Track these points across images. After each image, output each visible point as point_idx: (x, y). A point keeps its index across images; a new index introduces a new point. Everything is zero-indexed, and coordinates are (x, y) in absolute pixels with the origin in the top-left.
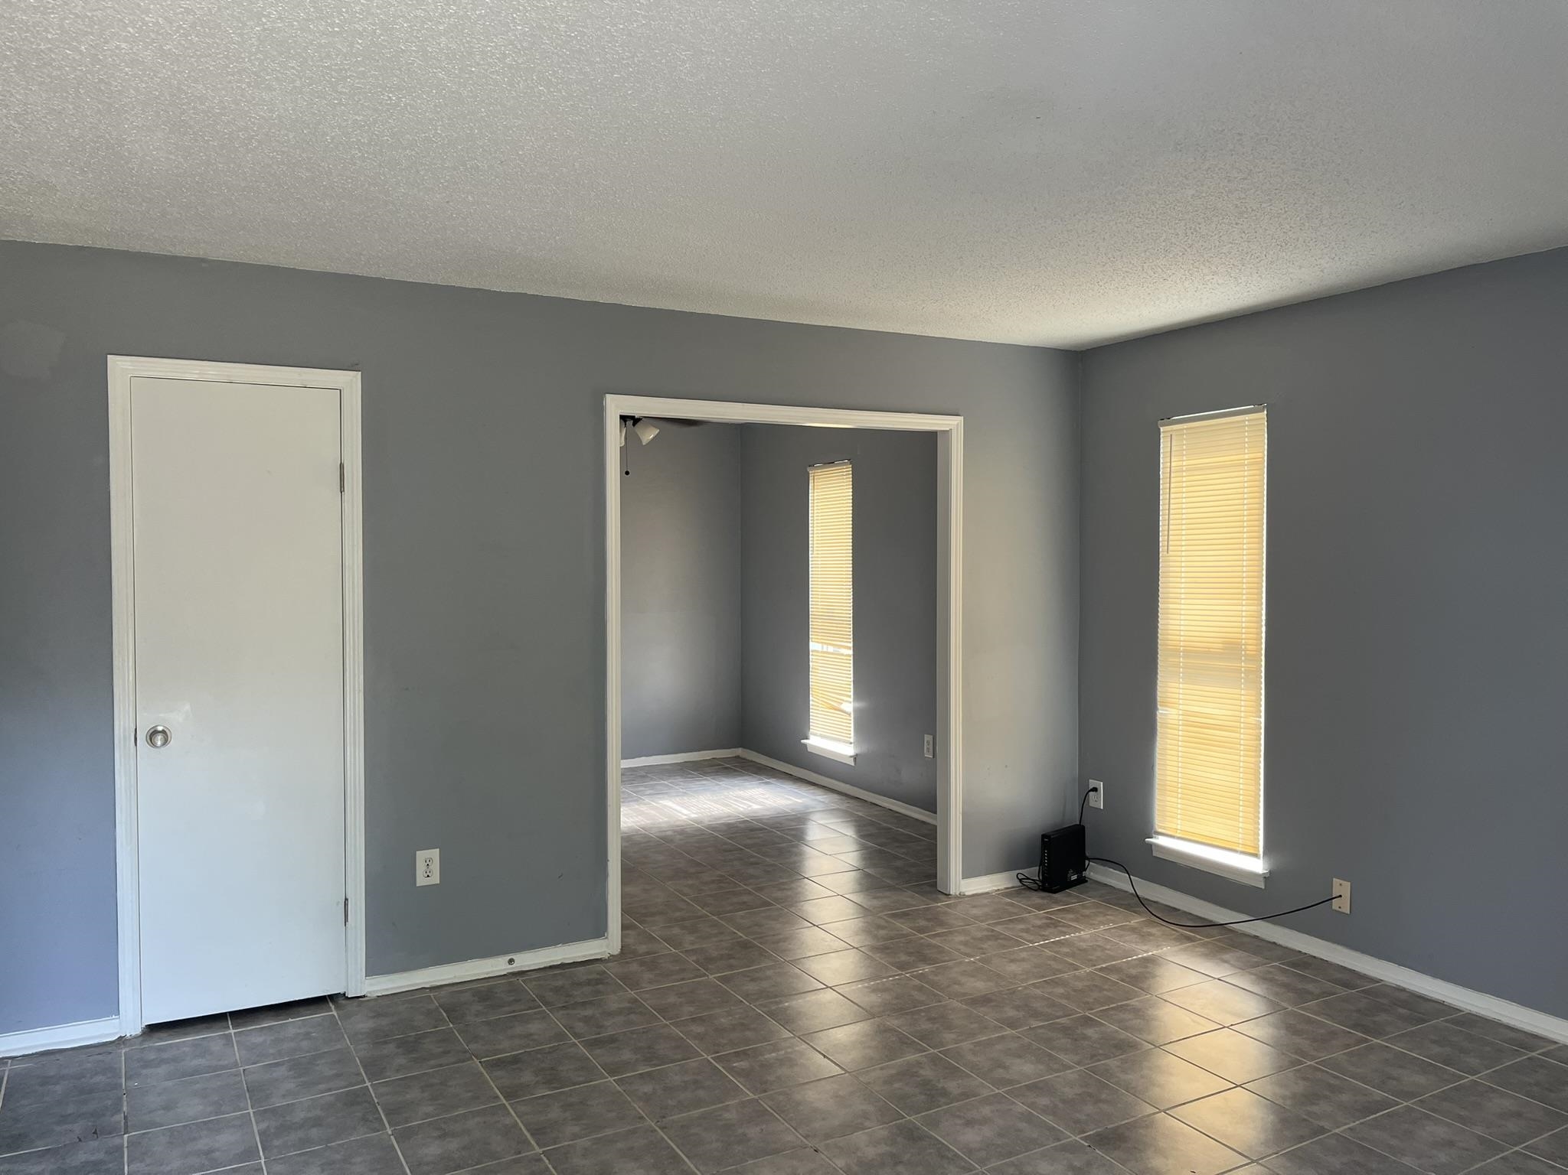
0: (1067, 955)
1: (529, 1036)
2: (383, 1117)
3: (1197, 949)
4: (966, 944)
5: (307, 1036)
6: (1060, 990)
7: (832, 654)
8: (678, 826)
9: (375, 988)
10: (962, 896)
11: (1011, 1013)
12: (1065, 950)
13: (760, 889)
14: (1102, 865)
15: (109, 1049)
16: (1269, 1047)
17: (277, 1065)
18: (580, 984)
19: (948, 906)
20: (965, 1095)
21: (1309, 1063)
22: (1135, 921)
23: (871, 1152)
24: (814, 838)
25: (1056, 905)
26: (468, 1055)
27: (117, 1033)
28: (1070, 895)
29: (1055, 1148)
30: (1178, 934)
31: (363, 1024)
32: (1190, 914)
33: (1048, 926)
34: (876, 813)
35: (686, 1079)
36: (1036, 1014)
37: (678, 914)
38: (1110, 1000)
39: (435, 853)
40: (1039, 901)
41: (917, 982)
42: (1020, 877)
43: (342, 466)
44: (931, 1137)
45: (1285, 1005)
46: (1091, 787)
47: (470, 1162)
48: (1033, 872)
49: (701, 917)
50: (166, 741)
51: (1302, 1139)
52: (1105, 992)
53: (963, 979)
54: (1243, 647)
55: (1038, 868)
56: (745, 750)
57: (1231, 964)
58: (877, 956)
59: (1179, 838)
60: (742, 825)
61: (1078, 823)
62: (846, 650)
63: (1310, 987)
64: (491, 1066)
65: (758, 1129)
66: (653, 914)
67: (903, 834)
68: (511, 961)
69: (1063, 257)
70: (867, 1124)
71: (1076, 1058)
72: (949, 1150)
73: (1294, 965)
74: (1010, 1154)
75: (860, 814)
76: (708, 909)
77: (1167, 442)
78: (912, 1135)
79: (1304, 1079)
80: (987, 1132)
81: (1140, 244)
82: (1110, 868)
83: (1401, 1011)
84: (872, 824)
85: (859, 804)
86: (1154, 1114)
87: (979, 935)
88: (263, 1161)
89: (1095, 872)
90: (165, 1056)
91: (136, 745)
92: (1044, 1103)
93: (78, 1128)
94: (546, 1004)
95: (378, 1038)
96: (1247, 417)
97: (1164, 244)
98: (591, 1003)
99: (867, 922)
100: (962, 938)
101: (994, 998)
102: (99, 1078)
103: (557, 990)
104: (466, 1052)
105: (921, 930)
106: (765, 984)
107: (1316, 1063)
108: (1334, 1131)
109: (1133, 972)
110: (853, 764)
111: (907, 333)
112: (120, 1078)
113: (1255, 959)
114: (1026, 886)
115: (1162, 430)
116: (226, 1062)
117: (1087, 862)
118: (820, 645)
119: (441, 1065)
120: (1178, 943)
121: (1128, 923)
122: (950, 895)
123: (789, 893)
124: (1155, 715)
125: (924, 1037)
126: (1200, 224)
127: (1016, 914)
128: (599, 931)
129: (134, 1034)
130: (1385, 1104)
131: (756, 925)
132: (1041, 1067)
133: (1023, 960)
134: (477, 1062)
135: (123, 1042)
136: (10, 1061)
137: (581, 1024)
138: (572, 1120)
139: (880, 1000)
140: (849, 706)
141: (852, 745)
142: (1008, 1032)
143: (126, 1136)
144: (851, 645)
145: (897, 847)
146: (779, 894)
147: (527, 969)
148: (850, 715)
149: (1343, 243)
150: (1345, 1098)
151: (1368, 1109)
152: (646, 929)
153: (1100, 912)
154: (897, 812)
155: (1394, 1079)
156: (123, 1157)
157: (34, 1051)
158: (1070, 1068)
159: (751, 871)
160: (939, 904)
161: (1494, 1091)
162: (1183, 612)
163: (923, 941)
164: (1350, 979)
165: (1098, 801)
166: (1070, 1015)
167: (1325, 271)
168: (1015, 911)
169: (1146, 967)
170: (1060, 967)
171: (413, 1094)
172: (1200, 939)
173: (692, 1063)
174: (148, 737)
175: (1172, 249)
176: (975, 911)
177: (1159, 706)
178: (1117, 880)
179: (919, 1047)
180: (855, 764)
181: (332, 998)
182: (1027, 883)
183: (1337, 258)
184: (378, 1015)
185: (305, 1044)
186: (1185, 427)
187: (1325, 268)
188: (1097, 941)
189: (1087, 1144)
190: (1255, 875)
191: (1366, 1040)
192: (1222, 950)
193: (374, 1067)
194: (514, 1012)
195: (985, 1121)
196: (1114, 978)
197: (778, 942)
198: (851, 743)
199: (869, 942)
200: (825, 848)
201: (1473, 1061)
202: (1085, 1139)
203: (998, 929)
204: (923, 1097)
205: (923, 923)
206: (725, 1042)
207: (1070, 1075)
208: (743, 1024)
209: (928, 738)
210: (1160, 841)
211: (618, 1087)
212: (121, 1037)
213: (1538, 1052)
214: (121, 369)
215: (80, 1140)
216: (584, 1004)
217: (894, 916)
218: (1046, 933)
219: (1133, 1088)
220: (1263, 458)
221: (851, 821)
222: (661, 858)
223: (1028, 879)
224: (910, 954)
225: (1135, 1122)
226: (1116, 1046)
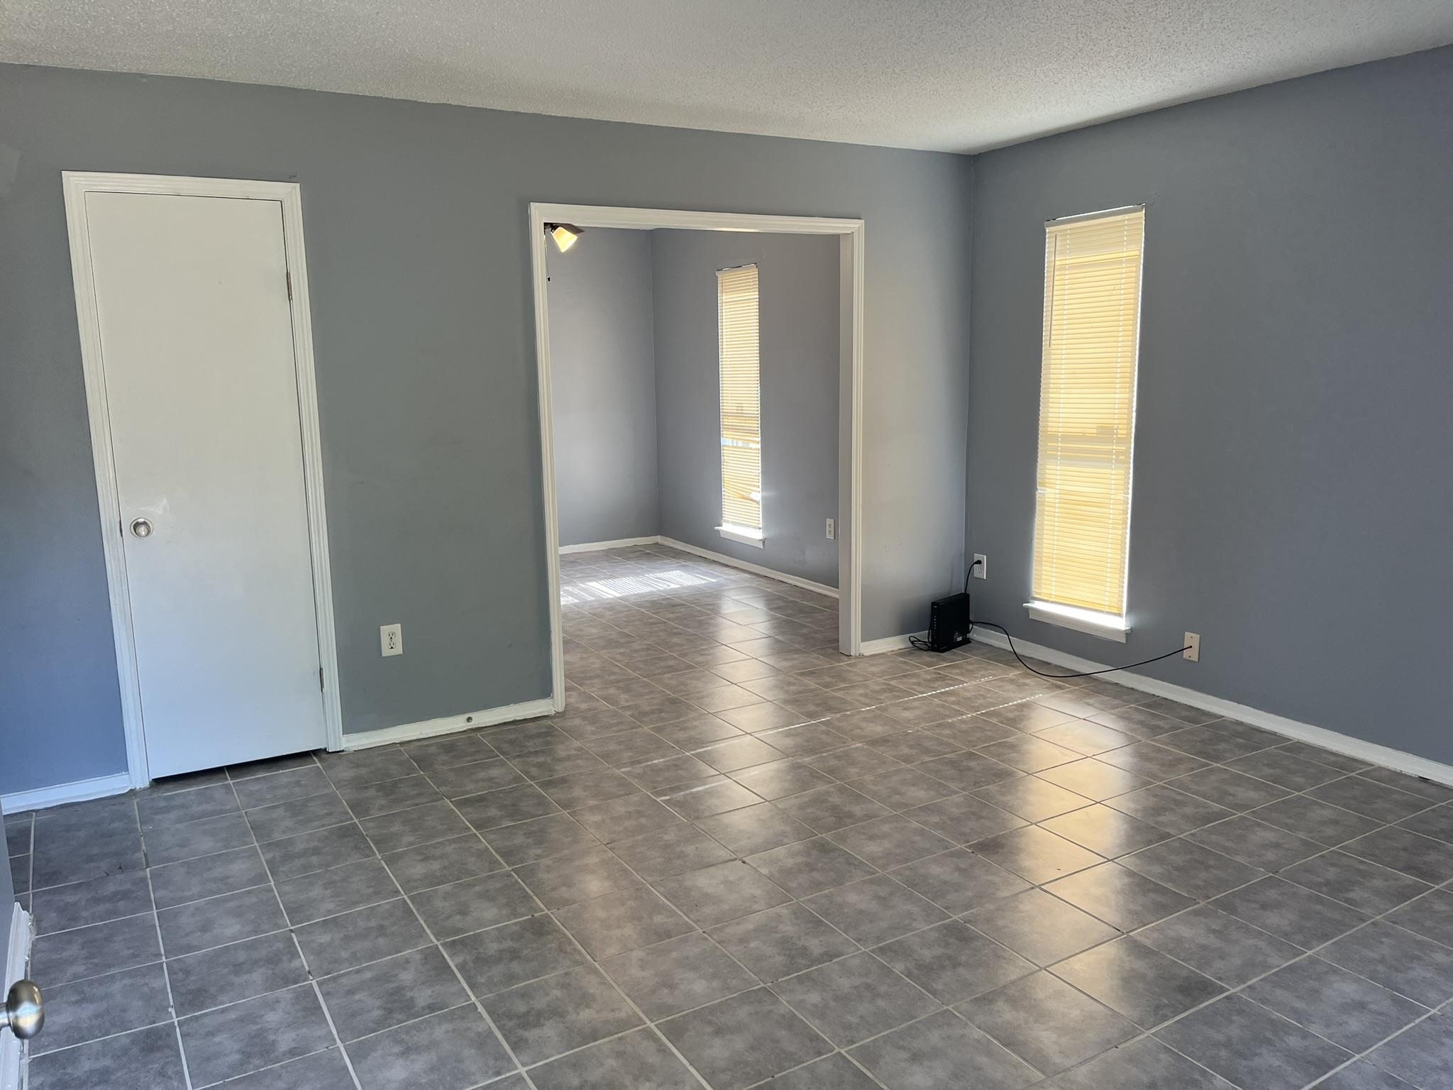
0: (953, 703)
1: (490, 779)
2: (372, 845)
3: (1067, 696)
4: (865, 695)
5: (298, 783)
6: (947, 732)
7: (742, 448)
8: (607, 604)
9: (353, 744)
10: (861, 656)
11: (906, 751)
12: (953, 699)
13: (684, 655)
14: (984, 627)
15: (123, 800)
16: (1127, 773)
17: (274, 807)
18: (532, 737)
19: (850, 665)
20: (869, 817)
21: (1158, 783)
22: (1013, 674)
23: (790, 862)
24: (727, 612)
25: (943, 662)
26: (440, 796)
27: (128, 787)
28: (955, 654)
29: (944, 855)
30: (1048, 683)
31: (345, 772)
32: (1061, 667)
33: (936, 679)
34: (784, 589)
35: (629, 810)
36: (927, 751)
37: (613, 677)
38: (992, 739)
39: (397, 628)
40: (929, 659)
41: (824, 728)
42: (912, 639)
43: (288, 275)
44: (841, 850)
45: (1139, 737)
46: (975, 560)
47: (451, 878)
48: (924, 635)
49: (633, 679)
50: (149, 532)
51: (1150, 842)
52: (987, 733)
53: (864, 725)
54: (1115, 431)
55: (927, 631)
56: (663, 537)
57: (1095, 707)
58: (789, 708)
59: (1052, 602)
60: (665, 602)
61: (963, 592)
62: (755, 444)
63: (1161, 723)
64: (461, 804)
65: (693, 847)
66: (591, 678)
67: (808, 606)
68: (469, 719)
69: (961, 62)
70: (786, 840)
71: (962, 785)
72: (855, 858)
73: (1148, 706)
74: (907, 860)
75: (769, 590)
76: (639, 672)
77: (1052, 242)
78: (824, 848)
79: (1155, 796)
80: (887, 844)
81: (1033, 48)
82: (991, 630)
83: (1241, 741)
84: (780, 598)
85: (768, 582)
86: (1027, 826)
87: (877, 688)
88: (272, 883)
89: (977, 634)
90: (174, 803)
91: (122, 536)
92: (936, 821)
93: (104, 865)
94: (503, 754)
95: (360, 784)
96: (1126, 216)
97: (1056, 48)
98: (542, 751)
99: (778, 680)
100: (861, 691)
101: (890, 739)
102: (116, 825)
103: (512, 742)
104: (437, 793)
105: (827, 686)
106: (693, 733)
107: (1164, 783)
108: (1178, 836)
109: (1011, 715)
110: (762, 547)
111: (812, 139)
112: (136, 823)
113: (1116, 702)
114: (916, 646)
115: (1047, 231)
116: (229, 807)
117: (971, 626)
118: (731, 440)
119: (417, 804)
120: (1050, 691)
121: (1006, 676)
122: (850, 656)
123: (710, 657)
124: (1035, 495)
125: (831, 771)
126: (1091, 28)
127: (908, 670)
128: (545, 691)
129: (142, 787)
130: (1221, 815)
131: (683, 684)
132: (932, 793)
133: (915, 708)
134: (448, 801)
135: (134, 794)
136: (34, 814)
137: (535, 769)
138: (534, 844)
139: (793, 743)
140: (757, 496)
141: (761, 530)
142: (904, 765)
143: (148, 870)
144: (759, 439)
145: (803, 617)
146: (701, 659)
147: (484, 726)
148: (758, 503)
149: (1221, 47)
150: (1189, 810)
151: (1206, 819)
152: (586, 690)
153: (982, 667)
154: (802, 588)
155: (1231, 795)
156: (148, 887)
157: (55, 805)
158: (956, 793)
159: (675, 640)
160: (842, 664)
161: (1317, 803)
162: (1062, 401)
163: (828, 694)
164: (1196, 715)
165: (981, 572)
166: (956, 751)
167: (1204, 73)
168: (908, 668)
169: (1022, 711)
170: (947, 713)
171: (396, 828)
172: (1069, 688)
173: (635, 798)
174: (132, 530)
175: (1064, 52)
176: (873, 669)
177: (1038, 487)
178: (997, 640)
179: (827, 780)
180: (764, 547)
181: (315, 753)
182: (918, 644)
183: (1215, 61)
184: (357, 766)
185: (297, 790)
186: (1069, 227)
187: (1204, 71)
188: (979, 691)
189: (970, 851)
190: (1119, 631)
191: (1209, 765)
192: (1087, 695)
193: (359, 807)
194: (476, 760)
195: (885, 836)
196: (994, 720)
197: (703, 697)
198: (760, 528)
199: (782, 696)
200: (739, 620)
201: (1299, 780)
202: (970, 847)
203: (893, 683)
204: (833, 818)
205: (828, 679)
206: (661, 779)
207: (956, 798)
208: (676, 765)
209: (830, 521)
210: (1036, 605)
211: (571, 818)
212: (131, 790)
213: (1357, 772)
214: (75, 184)
215: (108, 875)
216: (536, 753)
217: (802, 674)
218: (936, 686)
219: (1010, 807)
220: (1140, 255)
221: (763, 596)
222: (594, 631)
223: (920, 641)
224: (818, 705)
225: (1011, 832)
226: (995, 775)
